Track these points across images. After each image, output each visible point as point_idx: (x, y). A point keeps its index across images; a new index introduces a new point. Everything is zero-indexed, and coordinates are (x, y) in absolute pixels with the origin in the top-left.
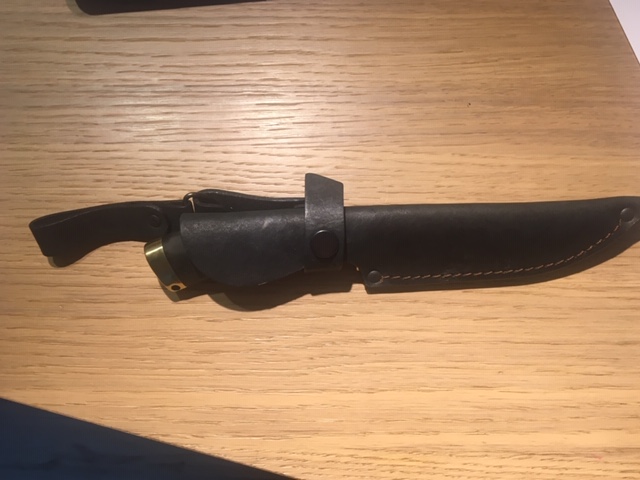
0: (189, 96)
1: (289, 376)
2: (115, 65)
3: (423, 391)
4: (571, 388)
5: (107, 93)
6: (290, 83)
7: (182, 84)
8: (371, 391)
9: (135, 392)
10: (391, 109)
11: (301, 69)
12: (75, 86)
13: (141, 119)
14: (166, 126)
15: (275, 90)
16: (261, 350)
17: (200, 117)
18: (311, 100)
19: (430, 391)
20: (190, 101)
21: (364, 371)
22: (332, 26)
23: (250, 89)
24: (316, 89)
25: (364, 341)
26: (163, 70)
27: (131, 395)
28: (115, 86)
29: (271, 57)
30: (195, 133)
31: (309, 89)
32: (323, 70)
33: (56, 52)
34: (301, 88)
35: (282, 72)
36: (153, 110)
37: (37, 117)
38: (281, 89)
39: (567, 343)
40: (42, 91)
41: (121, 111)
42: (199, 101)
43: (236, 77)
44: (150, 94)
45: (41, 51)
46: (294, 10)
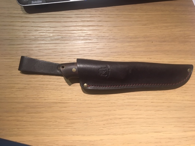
0: (63, 40)
1: (97, 130)
2: (38, 30)
3: (139, 134)
4: (185, 132)
5: (36, 40)
6: (95, 36)
7: (60, 36)
8: (123, 134)
9: (48, 136)
10: (128, 44)
11: (98, 31)
12: (25, 37)
13: (47, 48)
14: (55, 50)
15: (90, 38)
16: (88, 122)
17: (66, 47)
18: (102, 41)
19: (141, 134)
20: (63, 42)
21: (121, 128)
22: (108, 17)
23: (82, 38)
24: (103, 38)
25: (120, 119)
26: (54, 32)
27: (47, 138)
28: (38, 37)
29: (88, 27)
30: (65, 52)
31: (101, 37)
32: (105, 32)
33: (18, 26)
34: (98, 37)
35: (92, 32)
36: (51, 45)
37: (13, 48)
38: (92, 38)
39: (183, 118)
40: (14, 39)
41: (40, 45)
42: (66, 42)
43: (77, 34)
44: (50, 40)
45: (13, 26)
46: (96, 12)
